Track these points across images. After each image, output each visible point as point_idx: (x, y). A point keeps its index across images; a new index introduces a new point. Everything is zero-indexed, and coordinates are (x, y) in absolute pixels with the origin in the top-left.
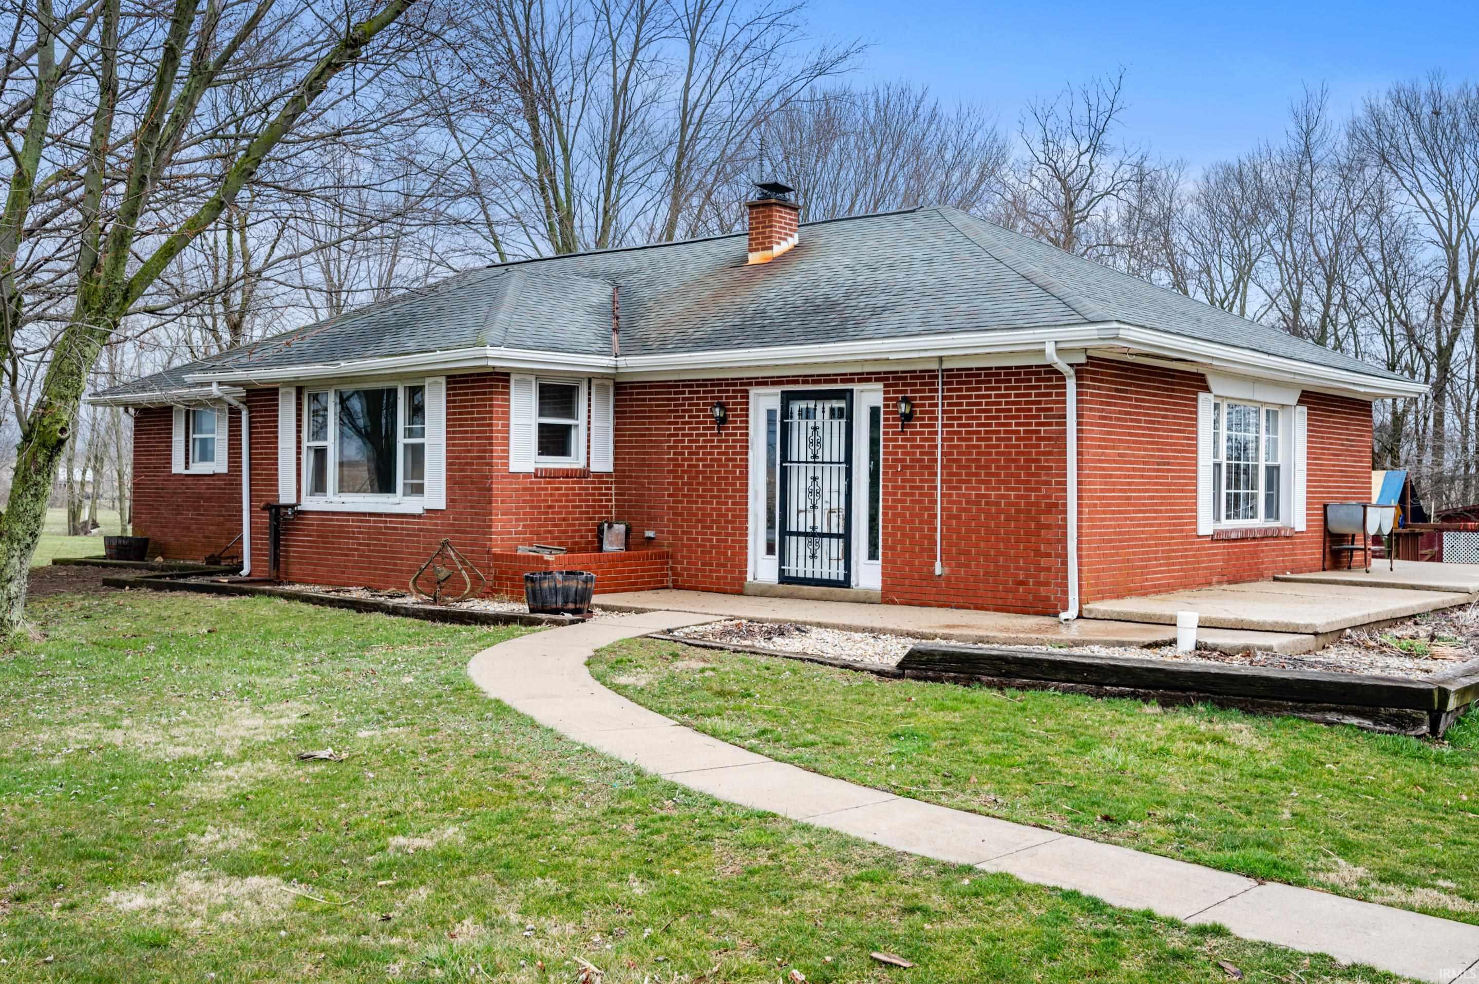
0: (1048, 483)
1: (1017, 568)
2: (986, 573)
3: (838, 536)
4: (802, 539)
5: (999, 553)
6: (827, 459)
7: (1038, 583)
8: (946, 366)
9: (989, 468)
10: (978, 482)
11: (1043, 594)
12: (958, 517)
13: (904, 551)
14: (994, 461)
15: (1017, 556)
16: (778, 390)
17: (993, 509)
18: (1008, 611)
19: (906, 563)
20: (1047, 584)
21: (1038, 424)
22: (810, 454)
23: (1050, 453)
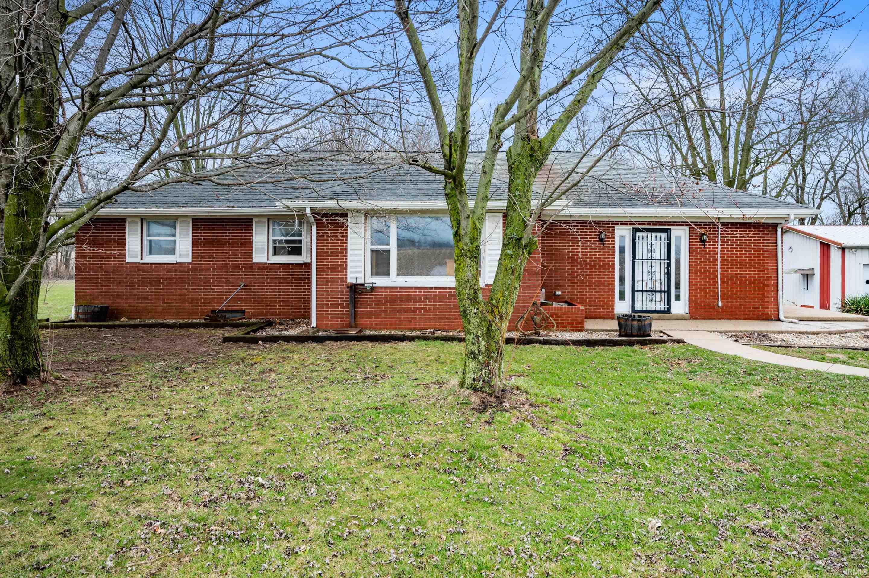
0: (768, 269)
1: (754, 302)
2: (740, 305)
3: (664, 291)
4: (645, 293)
5: (746, 296)
6: (658, 258)
7: (764, 308)
8: (721, 221)
9: (742, 262)
10: (736, 268)
11: (766, 312)
12: (727, 283)
13: (701, 297)
14: (744, 260)
15: (754, 297)
16: (631, 227)
17: (744, 279)
18: (750, 319)
19: (702, 302)
20: (768, 308)
21: (763, 246)
22: (649, 256)
23: (769, 257)
